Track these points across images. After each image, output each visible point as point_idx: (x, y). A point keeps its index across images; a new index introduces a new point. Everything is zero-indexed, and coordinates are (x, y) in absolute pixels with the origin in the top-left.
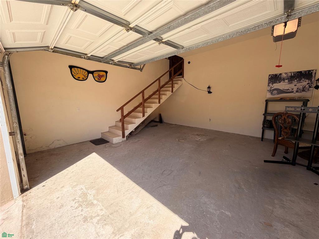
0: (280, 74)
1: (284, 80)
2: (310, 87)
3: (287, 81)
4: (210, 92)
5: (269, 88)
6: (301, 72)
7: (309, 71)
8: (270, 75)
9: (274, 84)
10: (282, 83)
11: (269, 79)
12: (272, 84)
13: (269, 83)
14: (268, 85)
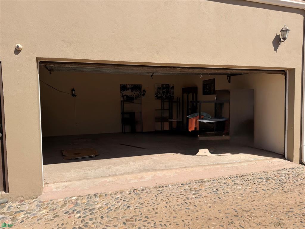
0: (127, 85)
1: (128, 89)
2: (141, 95)
3: (130, 90)
4: (74, 95)
5: (121, 95)
6: (135, 85)
7: (139, 85)
8: (121, 85)
9: (124, 92)
10: (128, 91)
11: (120, 87)
12: (123, 91)
13: (121, 91)
14: (121, 92)
